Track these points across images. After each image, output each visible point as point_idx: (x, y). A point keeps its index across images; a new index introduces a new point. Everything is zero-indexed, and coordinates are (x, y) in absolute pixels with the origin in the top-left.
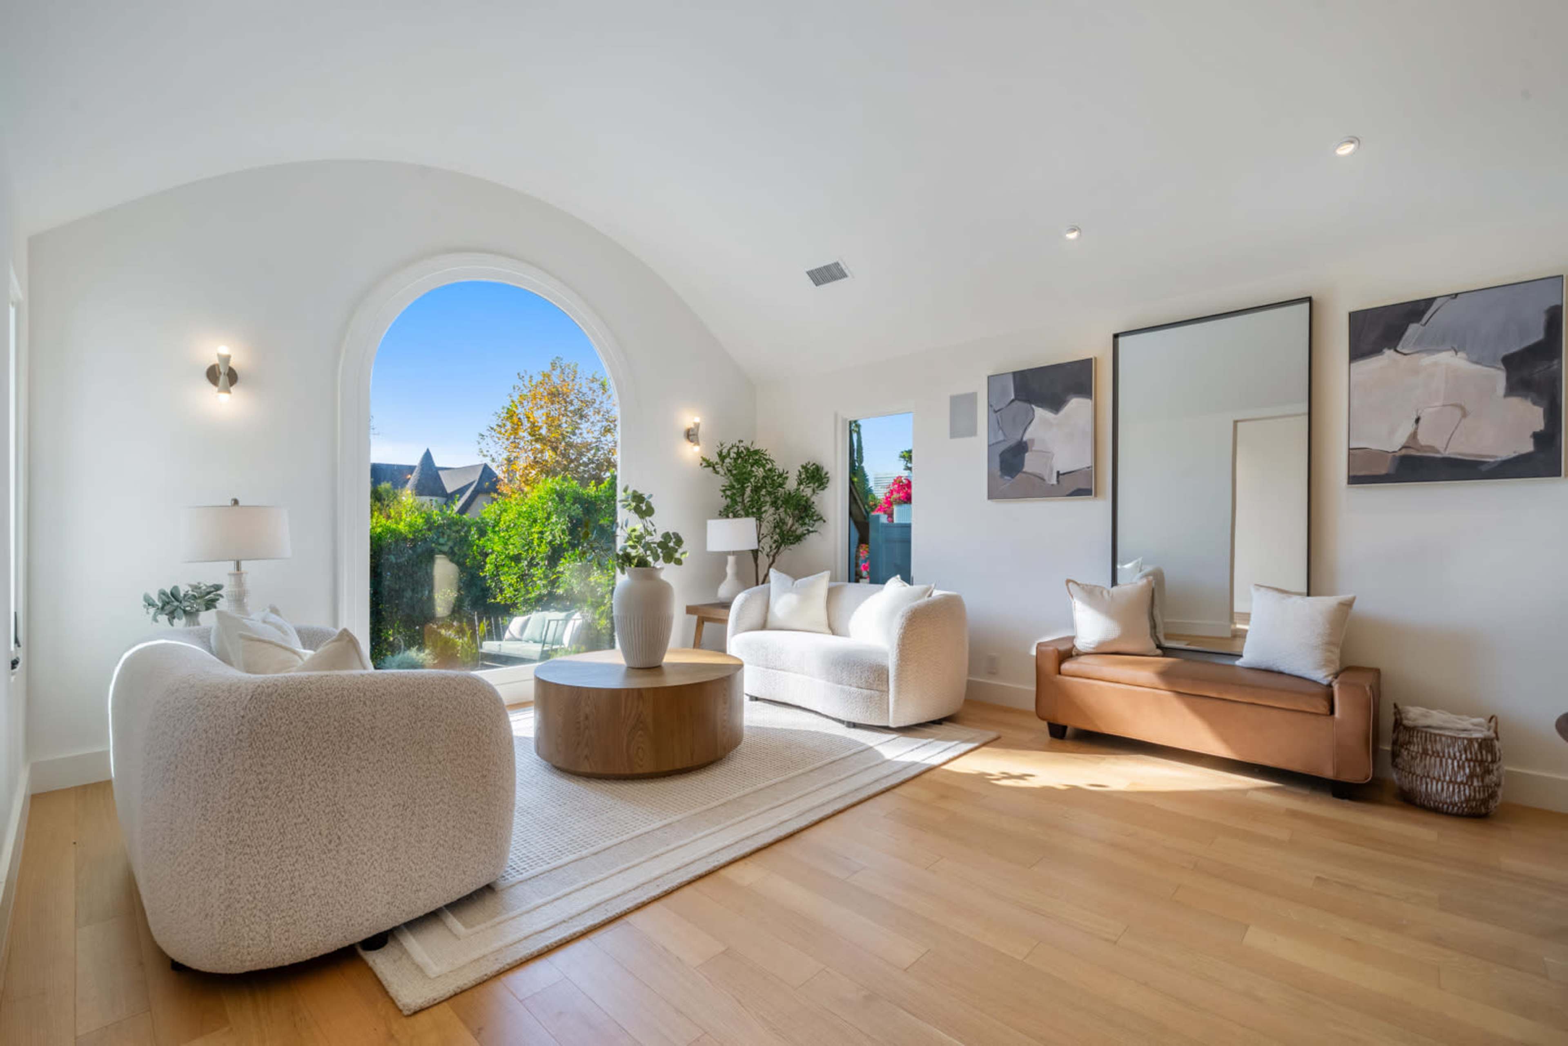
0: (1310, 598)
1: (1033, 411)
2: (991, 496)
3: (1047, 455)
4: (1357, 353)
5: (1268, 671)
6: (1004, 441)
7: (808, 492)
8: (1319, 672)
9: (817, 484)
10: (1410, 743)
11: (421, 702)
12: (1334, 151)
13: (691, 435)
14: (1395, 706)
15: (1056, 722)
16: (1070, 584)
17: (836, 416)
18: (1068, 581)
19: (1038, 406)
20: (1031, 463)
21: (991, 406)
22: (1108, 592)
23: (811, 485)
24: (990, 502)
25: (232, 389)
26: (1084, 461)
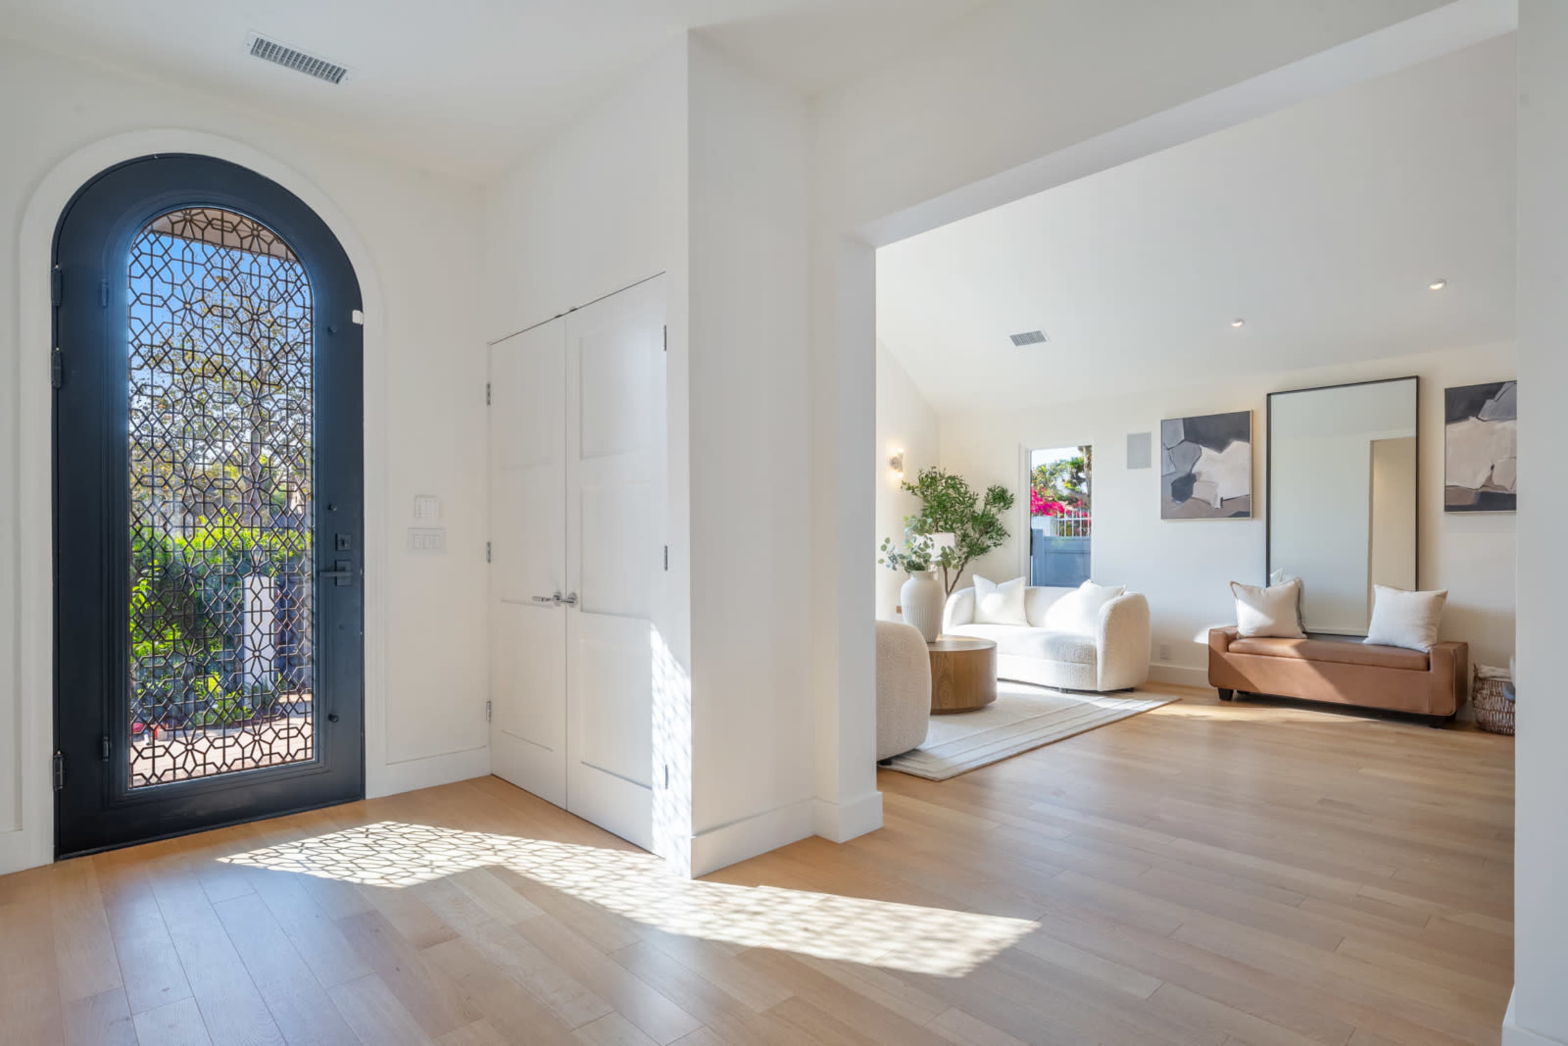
0: (1417, 593)
1: (1200, 449)
2: (1164, 516)
3: (1212, 485)
4: (1451, 418)
5: (1386, 646)
6: (1175, 472)
7: (994, 510)
8: (1422, 644)
9: (1002, 504)
10: (1482, 689)
12: (1428, 286)
13: (895, 463)
14: (1475, 666)
15: (1224, 687)
16: (1234, 585)
17: (1020, 446)
18: (1232, 583)
19: (1205, 446)
20: (1198, 491)
21: (1164, 444)
22: (1265, 591)
23: (997, 505)
24: (1163, 521)
26: (1244, 490)
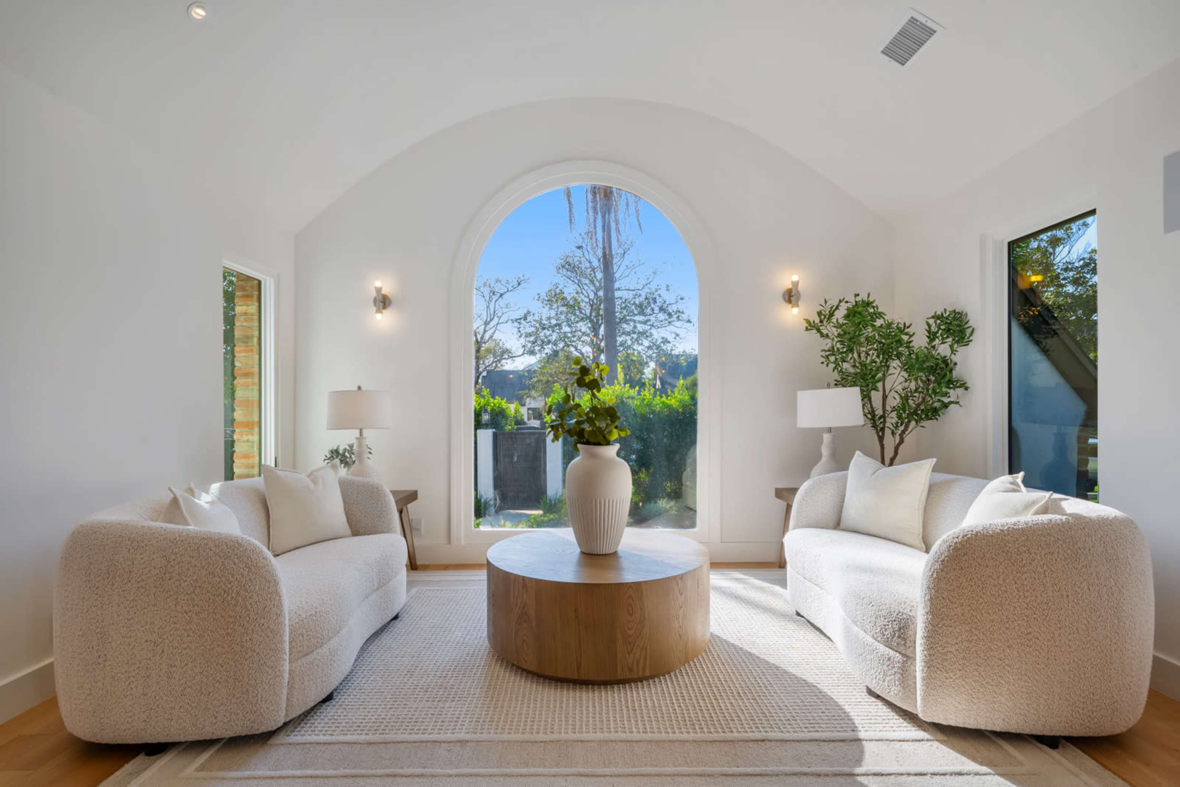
7: (943, 349)
9: (956, 339)
11: (173, 557)
13: (790, 296)
23: (948, 340)
25: (384, 311)
